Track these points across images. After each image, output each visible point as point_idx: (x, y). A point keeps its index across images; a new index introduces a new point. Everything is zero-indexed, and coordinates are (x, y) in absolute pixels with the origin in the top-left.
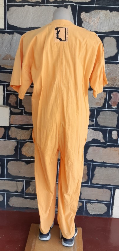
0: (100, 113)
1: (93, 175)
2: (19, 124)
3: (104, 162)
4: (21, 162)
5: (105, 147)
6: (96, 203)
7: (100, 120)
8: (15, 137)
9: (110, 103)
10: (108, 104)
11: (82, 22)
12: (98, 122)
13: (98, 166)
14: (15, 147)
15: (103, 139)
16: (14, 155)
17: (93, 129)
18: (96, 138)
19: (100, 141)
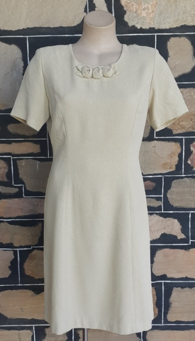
0: (171, 183)
1: (168, 306)
2: (16, 216)
3: (187, 279)
4: (24, 290)
5: (186, 248)
7: (174, 196)
8: (9, 242)
9: (189, 162)
10: (186, 164)
11: (125, 12)
12: (169, 200)
13: (177, 285)
14: (11, 262)
15: (181, 233)
16: (9, 277)
17: (161, 215)
18: (168, 231)
19: (176, 237)
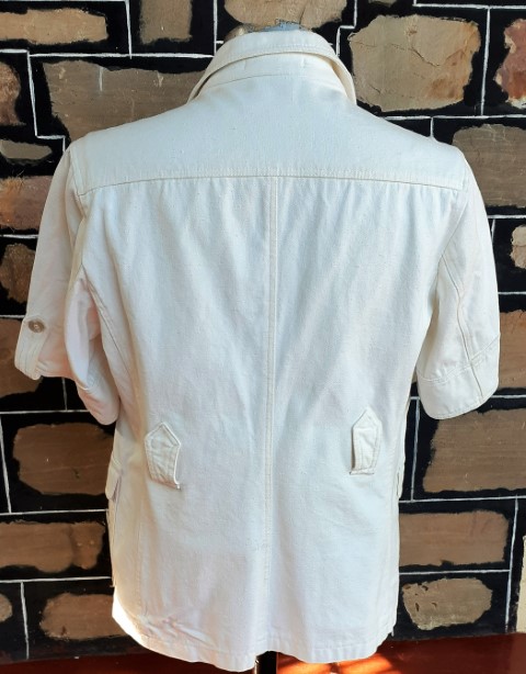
6: (444, 579)
